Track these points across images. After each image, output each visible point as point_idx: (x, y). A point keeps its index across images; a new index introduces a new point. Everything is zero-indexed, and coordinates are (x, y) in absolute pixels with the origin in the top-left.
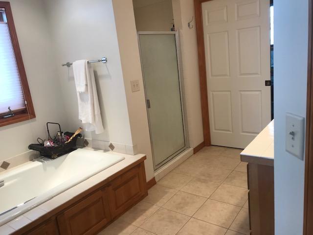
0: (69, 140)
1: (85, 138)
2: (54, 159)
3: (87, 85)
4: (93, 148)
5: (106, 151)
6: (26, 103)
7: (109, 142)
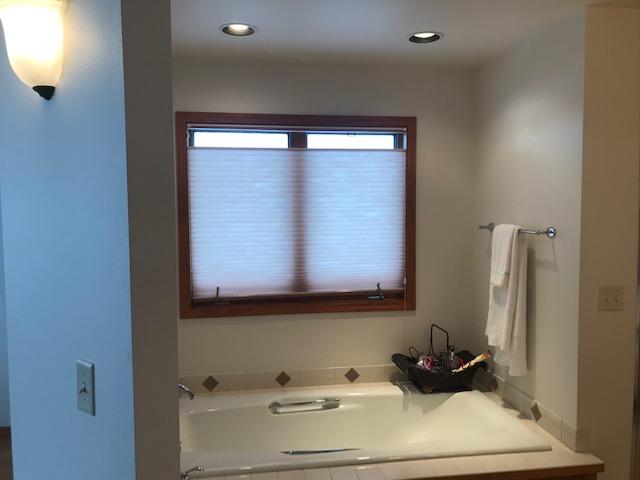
0: (461, 369)
1: (495, 375)
2: (424, 393)
3: (507, 274)
4: (504, 399)
5: (523, 416)
6: (405, 282)
7: (533, 398)
